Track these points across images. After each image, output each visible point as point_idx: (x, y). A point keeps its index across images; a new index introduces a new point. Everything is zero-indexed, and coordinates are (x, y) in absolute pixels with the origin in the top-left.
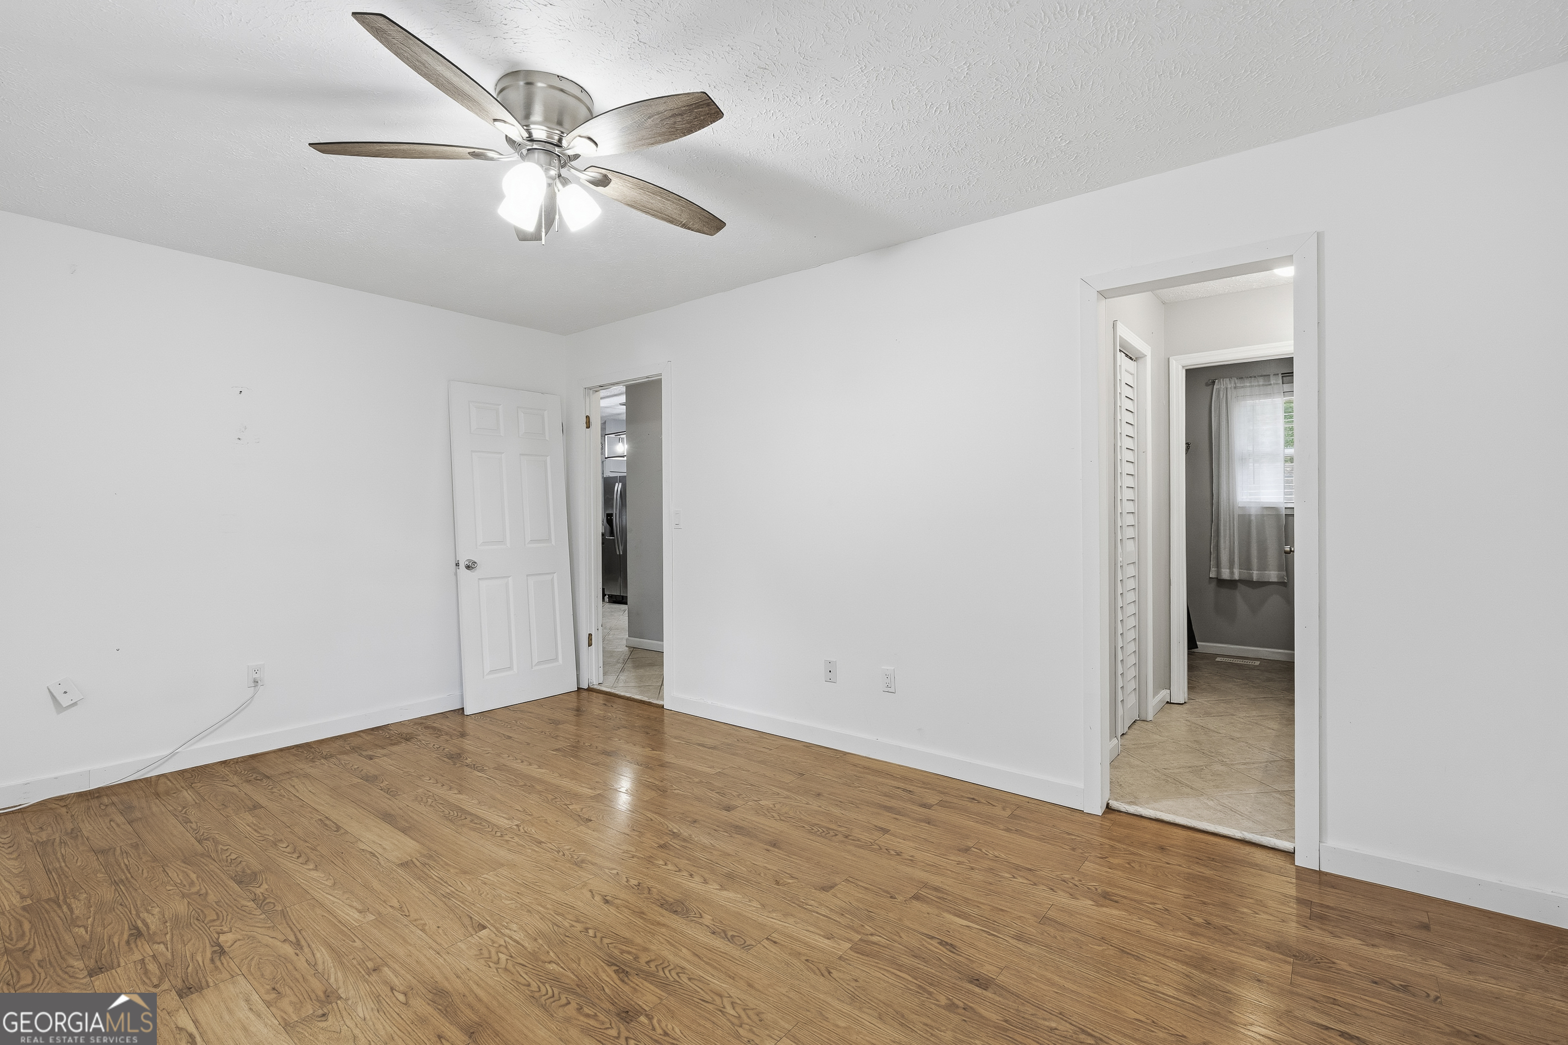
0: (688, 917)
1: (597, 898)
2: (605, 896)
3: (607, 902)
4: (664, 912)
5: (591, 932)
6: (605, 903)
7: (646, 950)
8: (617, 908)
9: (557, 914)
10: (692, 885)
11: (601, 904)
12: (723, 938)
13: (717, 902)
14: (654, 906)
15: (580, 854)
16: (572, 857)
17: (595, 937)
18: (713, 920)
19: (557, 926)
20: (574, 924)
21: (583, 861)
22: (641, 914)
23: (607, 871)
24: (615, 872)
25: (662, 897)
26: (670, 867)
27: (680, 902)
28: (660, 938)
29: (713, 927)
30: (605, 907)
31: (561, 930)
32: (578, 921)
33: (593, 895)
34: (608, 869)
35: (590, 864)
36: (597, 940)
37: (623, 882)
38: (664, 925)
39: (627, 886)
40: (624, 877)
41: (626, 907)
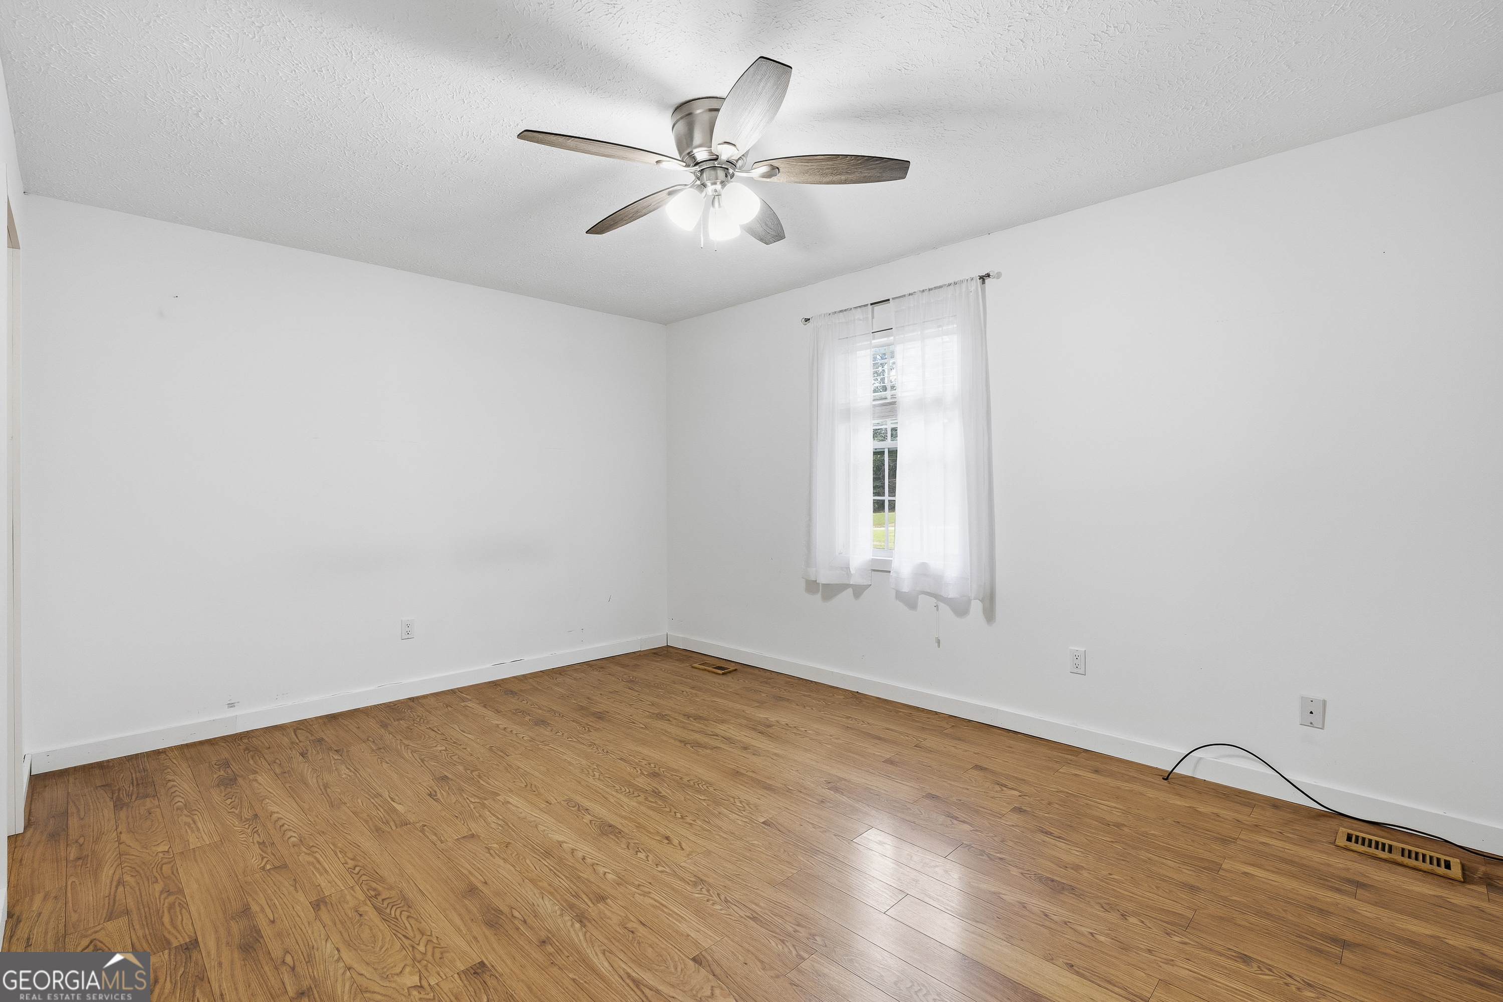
0: (602, 821)
1: (676, 842)
2: (668, 843)
3: (667, 838)
4: (620, 827)
5: (679, 815)
6: (669, 837)
7: (640, 803)
8: (658, 832)
9: (710, 831)
10: (586, 849)
11: (672, 836)
12: (581, 805)
13: (572, 832)
14: (627, 831)
15: (700, 896)
16: (708, 891)
17: (675, 813)
18: (583, 818)
19: (706, 821)
20: (693, 823)
21: (695, 884)
22: (639, 826)
23: (668, 870)
24: (660, 868)
25: (618, 839)
26: (601, 870)
27: (604, 833)
28: (627, 809)
29: (585, 814)
30: (669, 834)
31: (702, 818)
32: (690, 824)
33: (680, 845)
34: (667, 872)
35: (686, 879)
36: (674, 810)
37: (652, 856)
38: (622, 817)
39: (649, 852)
40: (650, 862)
41: (650, 833)
